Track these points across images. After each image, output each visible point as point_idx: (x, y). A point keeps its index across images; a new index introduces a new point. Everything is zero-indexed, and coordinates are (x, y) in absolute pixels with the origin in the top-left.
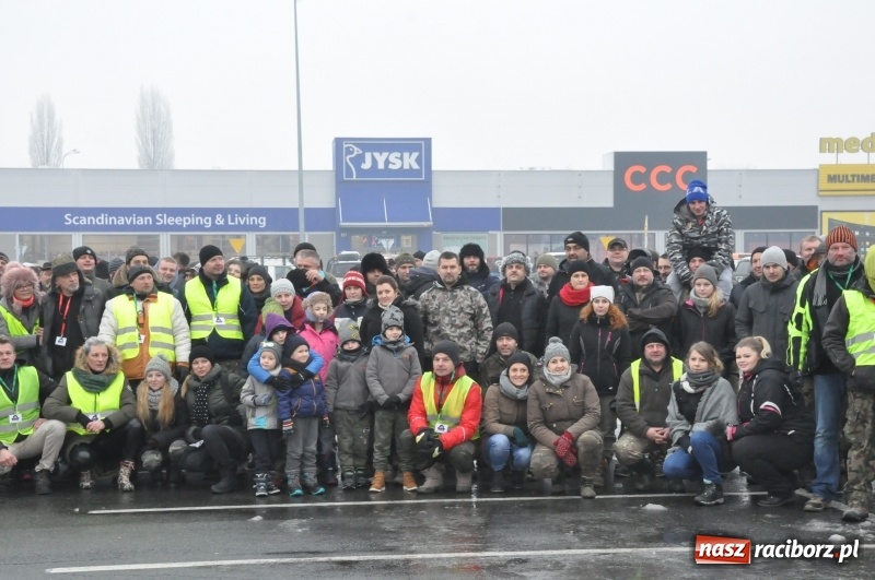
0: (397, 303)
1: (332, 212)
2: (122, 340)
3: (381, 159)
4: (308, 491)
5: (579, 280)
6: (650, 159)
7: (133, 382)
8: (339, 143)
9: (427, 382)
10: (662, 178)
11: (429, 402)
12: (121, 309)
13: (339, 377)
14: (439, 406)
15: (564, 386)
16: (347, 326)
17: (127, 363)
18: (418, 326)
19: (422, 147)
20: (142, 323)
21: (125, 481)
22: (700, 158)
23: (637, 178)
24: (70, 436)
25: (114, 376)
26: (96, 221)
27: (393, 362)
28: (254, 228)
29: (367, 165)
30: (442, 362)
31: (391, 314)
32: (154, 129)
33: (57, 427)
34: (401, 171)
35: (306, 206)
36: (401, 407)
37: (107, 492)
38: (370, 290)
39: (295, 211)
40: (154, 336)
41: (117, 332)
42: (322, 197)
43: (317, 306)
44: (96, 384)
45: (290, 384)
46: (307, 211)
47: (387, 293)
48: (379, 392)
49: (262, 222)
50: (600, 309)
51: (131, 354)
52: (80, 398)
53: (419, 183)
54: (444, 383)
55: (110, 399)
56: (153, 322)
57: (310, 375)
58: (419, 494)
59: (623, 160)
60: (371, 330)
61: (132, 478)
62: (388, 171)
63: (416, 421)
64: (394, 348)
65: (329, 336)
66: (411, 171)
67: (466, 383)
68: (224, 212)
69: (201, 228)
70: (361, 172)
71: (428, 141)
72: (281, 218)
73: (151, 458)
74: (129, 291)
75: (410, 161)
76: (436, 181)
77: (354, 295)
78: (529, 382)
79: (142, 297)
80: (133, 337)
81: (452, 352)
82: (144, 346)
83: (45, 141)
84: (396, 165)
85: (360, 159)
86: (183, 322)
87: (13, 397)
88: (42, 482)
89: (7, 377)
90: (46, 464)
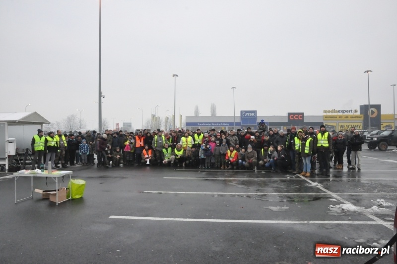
0: (225, 138)
1: (240, 123)
2: (183, 144)
3: (248, 114)
4: (208, 168)
5: (248, 135)
6: (294, 114)
7: (185, 150)
8: (241, 111)
9: (229, 151)
10: (296, 117)
11: (229, 155)
12: (183, 139)
13: (215, 150)
14: (231, 155)
15: (251, 152)
16: (218, 142)
17: (184, 148)
18: (228, 142)
19: (255, 112)
20: (187, 141)
21: (184, 165)
22: (303, 114)
23: (292, 117)
24: (175, 158)
26: (203, 124)
27: (224, 148)
28: (227, 125)
29: (246, 115)
30: (231, 148)
31: (224, 140)
32: (213, 110)
33: (173, 156)
34: (252, 116)
35: (236, 121)
36: (225, 155)
37: (181, 167)
38: (221, 136)
39: (233, 123)
40: (188, 143)
41: (183, 143)
42: (238, 120)
43: (213, 139)
44: (179, 150)
45: (206, 150)
46: (236, 123)
47: (223, 137)
48: (222, 152)
49: (229, 125)
50: (252, 140)
51: (185, 146)
52: (177, 152)
53: (255, 118)
54: (231, 152)
55: (181, 153)
56: (188, 141)
57: (209, 150)
58: (227, 169)
59: (289, 114)
60: (221, 142)
61: (185, 165)
62: (249, 116)
63: (227, 158)
64: (224, 146)
65: (214, 144)
66: (253, 116)
67: (235, 151)
68: (223, 123)
69: (219, 125)
70: (245, 116)
71: (256, 111)
72: (231, 124)
73: (187, 162)
74: (184, 136)
75: (253, 114)
76: (257, 118)
77: (219, 137)
78: (245, 152)
79: (187, 137)
80: (185, 143)
81: (233, 147)
82: (187, 145)
83: (197, 112)
84: (251, 115)
85: (245, 114)
86: (193, 141)
87: (167, 152)
88: (172, 165)
89: (167, 149)
90: (172, 162)
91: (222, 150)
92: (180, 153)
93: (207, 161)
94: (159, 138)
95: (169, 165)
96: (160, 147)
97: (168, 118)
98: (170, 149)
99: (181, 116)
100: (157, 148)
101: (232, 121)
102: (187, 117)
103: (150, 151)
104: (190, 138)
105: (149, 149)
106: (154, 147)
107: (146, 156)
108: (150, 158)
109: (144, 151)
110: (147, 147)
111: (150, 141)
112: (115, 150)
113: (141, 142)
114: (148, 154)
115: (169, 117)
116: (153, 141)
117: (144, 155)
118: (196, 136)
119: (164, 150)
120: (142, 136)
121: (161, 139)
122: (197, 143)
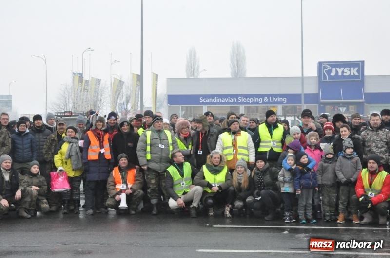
0: (350, 137)
1: (317, 96)
2: (226, 152)
3: (340, 71)
4: (308, 222)
7: (231, 170)
8: (320, 64)
9: (364, 173)
11: (366, 183)
12: (225, 138)
13: (323, 170)
14: (371, 184)
16: (328, 147)
17: (228, 162)
18: (360, 147)
19: (360, 65)
20: (234, 145)
21: (227, 213)
24: (205, 193)
25: (222, 168)
26: (213, 100)
27: (348, 164)
28: (281, 103)
29: (333, 74)
30: (372, 164)
31: (347, 142)
32: (238, 60)
33: (199, 189)
34: (350, 76)
35: (305, 92)
36: (352, 184)
37: (220, 218)
38: (337, 130)
39: (300, 95)
40: (240, 150)
41: (224, 148)
42: (312, 89)
43: (312, 138)
44: (215, 170)
45: (300, 173)
46: (306, 95)
47: (345, 132)
48: (342, 177)
49: (285, 100)
51: (230, 158)
52: (209, 177)
53: (359, 81)
54: (373, 174)
55: (221, 177)
56: (239, 144)
57: (309, 169)
58: (360, 225)
60: (338, 147)
61: (231, 212)
62: (343, 76)
63: (359, 191)
64: (349, 157)
65: (318, 151)
66: (354, 76)
67: (384, 174)
68: (268, 96)
69: (257, 103)
70: (330, 77)
71: (363, 62)
72: (294, 98)
73: (239, 204)
74: (229, 130)
75: (354, 71)
76: (365, 78)
77: (329, 133)
79: (235, 133)
80: (231, 150)
81: (377, 160)
82: (235, 155)
83: (192, 66)
84: (347, 73)
85: (330, 71)
86: (252, 144)
87: (182, 175)
88: (193, 212)
89: (180, 166)
90: (195, 204)
91: (343, 170)
92: (216, 180)
93: (302, 203)
94: (156, 136)
95: (184, 213)
96: (161, 160)
97: (121, 83)
98: (187, 167)
99: (157, 76)
100: (153, 165)
101: (296, 90)
102: (171, 81)
103: (132, 174)
104: (244, 138)
105: (129, 167)
106: (142, 161)
107: (120, 187)
108: (129, 191)
109: (116, 173)
110: (123, 161)
111: (130, 145)
112: (26, 171)
113: (102, 146)
114: (125, 182)
115: (123, 80)
116: (140, 145)
117: (115, 184)
118: (263, 129)
119: (172, 170)
120: (106, 131)
121: (163, 140)
122: (268, 149)
